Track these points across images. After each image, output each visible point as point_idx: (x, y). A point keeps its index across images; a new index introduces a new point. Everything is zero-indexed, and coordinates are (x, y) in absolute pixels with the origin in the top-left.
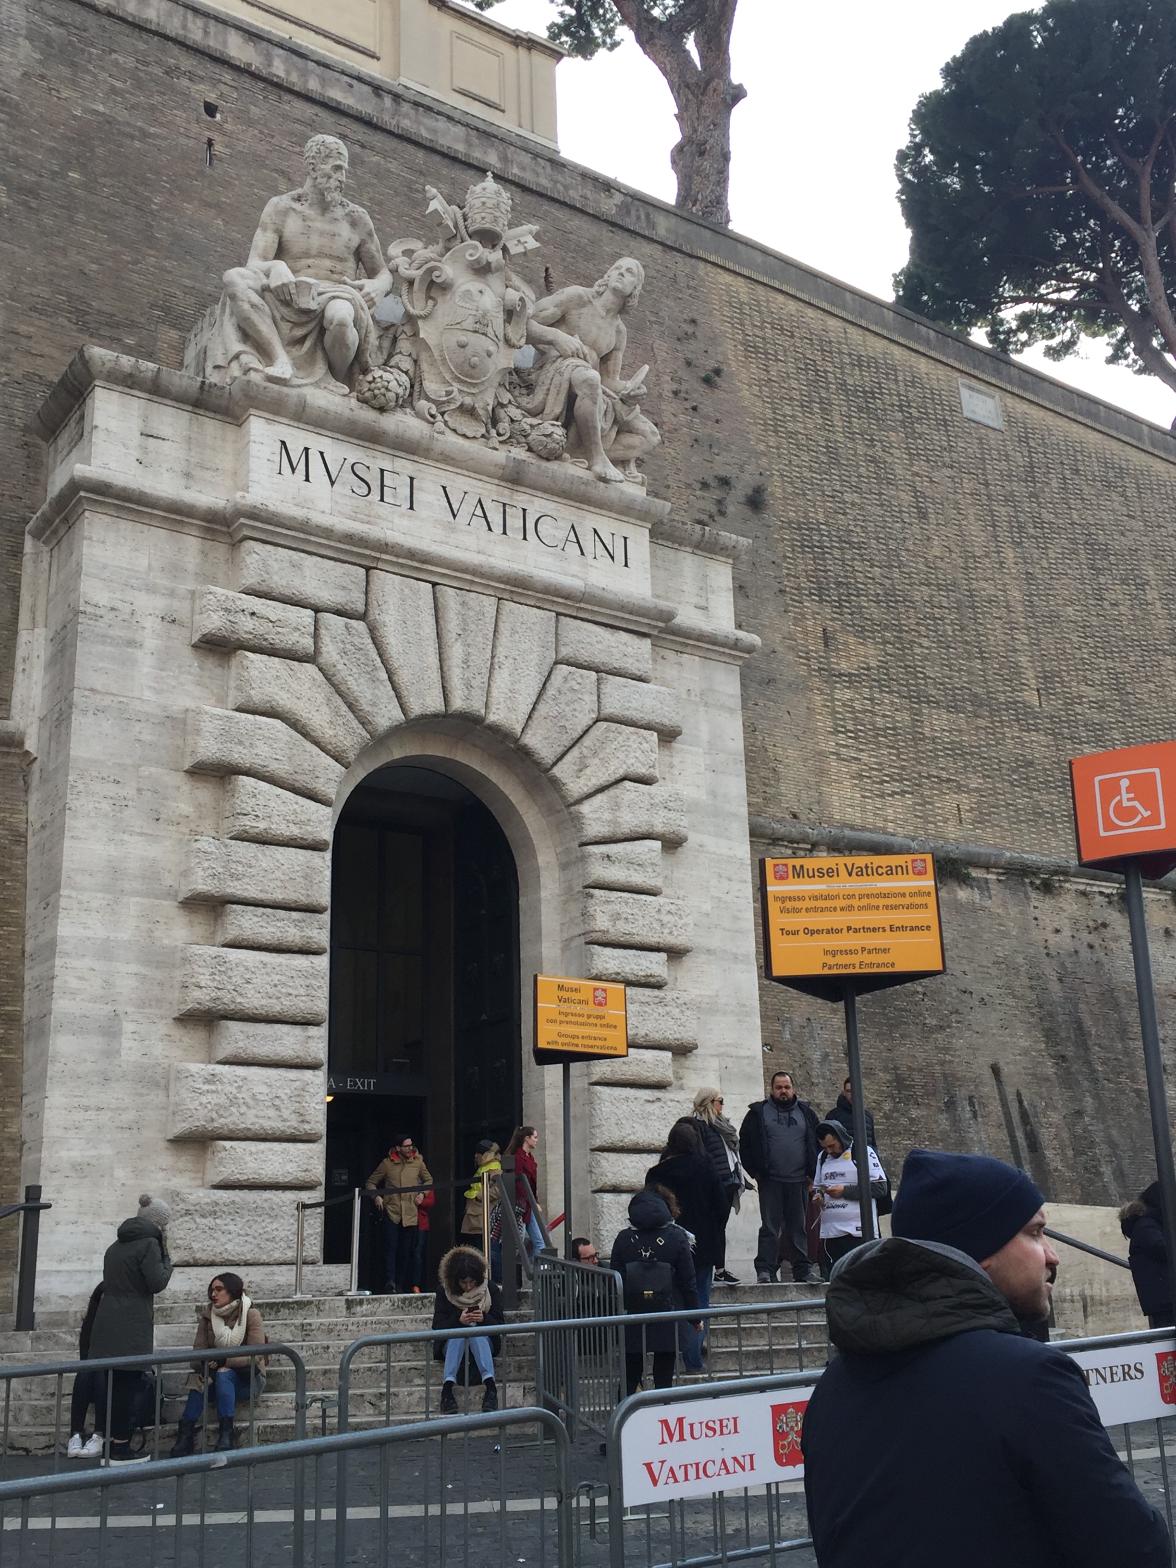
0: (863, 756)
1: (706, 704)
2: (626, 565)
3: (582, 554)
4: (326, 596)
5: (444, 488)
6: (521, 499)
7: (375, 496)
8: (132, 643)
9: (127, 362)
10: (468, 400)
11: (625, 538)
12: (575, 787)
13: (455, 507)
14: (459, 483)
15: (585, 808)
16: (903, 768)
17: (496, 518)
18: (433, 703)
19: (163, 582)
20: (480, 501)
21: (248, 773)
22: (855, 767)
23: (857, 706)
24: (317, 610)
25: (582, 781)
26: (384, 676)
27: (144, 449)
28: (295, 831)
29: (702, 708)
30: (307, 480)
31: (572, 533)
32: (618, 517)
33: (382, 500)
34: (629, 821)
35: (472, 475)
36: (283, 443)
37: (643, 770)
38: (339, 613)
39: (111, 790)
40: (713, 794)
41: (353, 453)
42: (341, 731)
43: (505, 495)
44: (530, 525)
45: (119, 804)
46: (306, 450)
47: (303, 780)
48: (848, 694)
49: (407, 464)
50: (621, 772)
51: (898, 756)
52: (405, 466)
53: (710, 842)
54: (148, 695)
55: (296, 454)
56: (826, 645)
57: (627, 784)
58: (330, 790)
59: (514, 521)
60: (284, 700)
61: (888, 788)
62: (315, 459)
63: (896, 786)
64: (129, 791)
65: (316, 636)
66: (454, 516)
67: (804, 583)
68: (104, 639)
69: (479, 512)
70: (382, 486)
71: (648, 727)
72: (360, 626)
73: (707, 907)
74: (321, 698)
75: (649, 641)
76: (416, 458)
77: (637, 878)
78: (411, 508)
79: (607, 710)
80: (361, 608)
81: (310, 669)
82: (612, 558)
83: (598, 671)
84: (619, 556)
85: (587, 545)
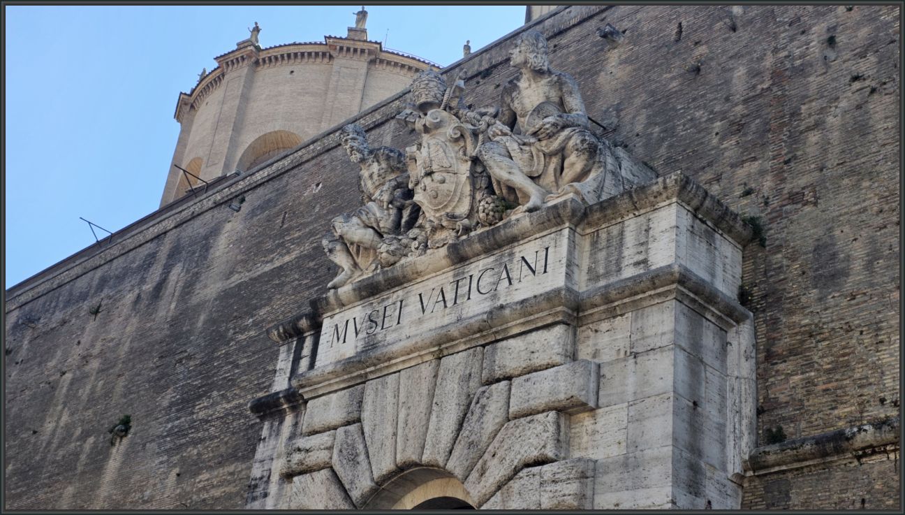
1: (636, 355)
2: (545, 272)
3: (510, 283)
4: (339, 417)
5: (420, 295)
6: (471, 269)
11: (547, 249)
13: (425, 305)
14: (428, 286)
17: (450, 296)
18: (387, 464)
20: (442, 291)
24: (335, 428)
25: (483, 484)
29: (631, 361)
30: (344, 342)
31: (505, 272)
32: (541, 234)
33: (382, 329)
35: (438, 273)
36: (337, 325)
38: (348, 423)
41: (370, 307)
43: (459, 274)
44: (474, 285)
46: (347, 321)
49: (400, 293)
50: (518, 463)
52: (399, 295)
55: (341, 328)
57: (524, 472)
59: (462, 290)
62: (351, 325)
65: (331, 450)
66: (424, 311)
69: (441, 298)
70: (384, 317)
71: (547, 409)
76: (405, 285)
78: (399, 323)
79: (512, 410)
82: (534, 272)
83: (509, 378)
84: (540, 268)
85: (514, 275)
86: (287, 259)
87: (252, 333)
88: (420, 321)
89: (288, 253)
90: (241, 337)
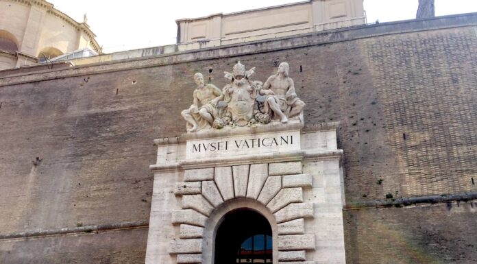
0: (422, 171)
1: (325, 174)
2: (292, 143)
3: (277, 145)
4: (203, 177)
5: (235, 141)
6: (258, 137)
7: (217, 149)
8: (163, 200)
9: (162, 140)
10: (241, 117)
11: (291, 136)
12: (273, 209)
13: (239, 145)
14: (239, 139)
15: (276, 214)
16: (443, 171)
17: (250, 144)
18: (231, 196)
19: (170, 184)
20: (246, 142)
21: (184, 223)
22: (418, 176)
23: (419, 155)
24: (201, 181)
25: (275, 206)
26: (218, 192)
27: (167, 157)
28: (193, 235)
29: (324, 176)
30: (200, 151)
31: (274, 140)
32: (289, 131)
34: (290, 214)
35: (243, 135)
36: (194, 145)
37: (296, 199)
38: (207, 180)
39: (157, 233)
40: (328, 200)
41: (211, 141)
42: (205, 208)
43: (253, 137)
44: (261, 142)
45: (159, 235)
46: (200, 144)
47: (196, 223)
48: (414, 152)
50: (288, 201)
51: (440, 167)
52: (225, 140)
53: (327, 215)
54: (166, 210)
55: (197, 146)
56: (404, 138)
57: (291, 204)
58: (203, 223)
59: (256, 143)
60: (191, 204)
61: (434, 179)
62: (202, 147)
63: (439, 178)
64: (160, 232)
65: (201, 188)
66: (238, 147)
67: (395, 122)
68: (157, 200)
69: (245, 144)
70: (219, 146)
71: (299, 187)
72: (212, 182)
73: (325, 234)
74: (200, 202)
75: (300, 163)
76: (228, 137)
77: (294, 230)
78: (226, 149)
79: (284, 185)
80: (212, 178)
81: (199, 196)
82: (287, 143)
83: (281, 175)
84: (289, 141)
85: (279, 142)
86: (123, 108)
87: (110, 134)
88: (237, 151)
89: (124, 106)
90: (103, 135)
